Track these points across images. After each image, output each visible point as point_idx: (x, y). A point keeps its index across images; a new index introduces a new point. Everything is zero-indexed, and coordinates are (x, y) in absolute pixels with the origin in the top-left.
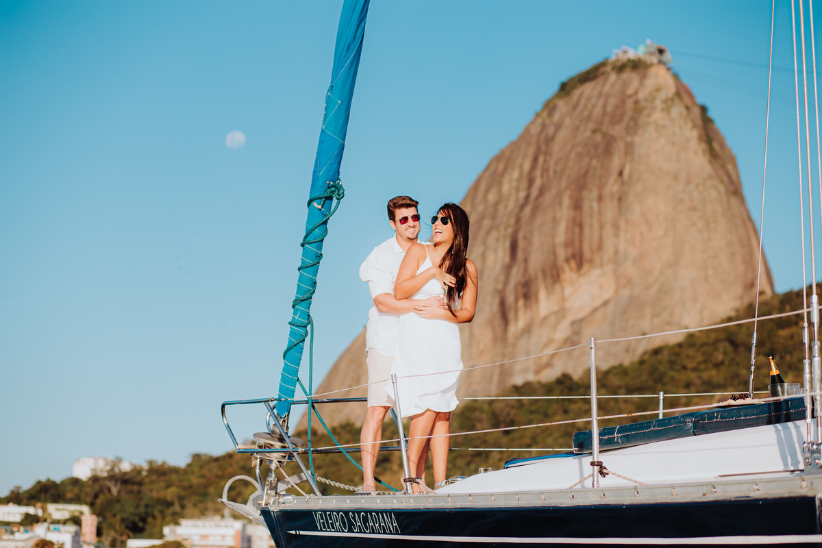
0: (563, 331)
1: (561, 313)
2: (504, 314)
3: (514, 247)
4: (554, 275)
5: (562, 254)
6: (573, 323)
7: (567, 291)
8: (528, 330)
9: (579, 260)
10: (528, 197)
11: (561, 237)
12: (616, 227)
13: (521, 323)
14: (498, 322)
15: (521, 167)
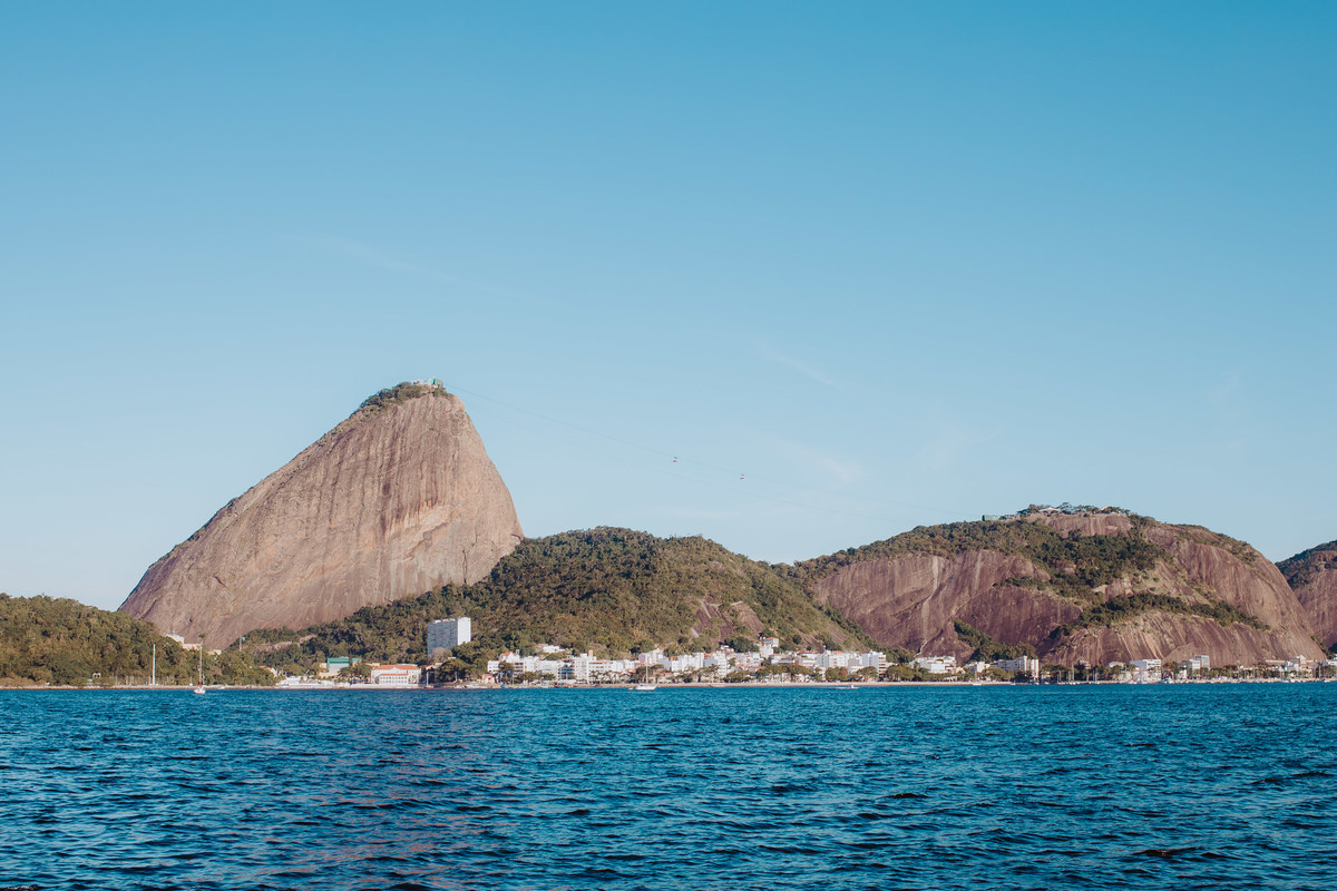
0: (418, 537)
1: (418, 527)
2: (383, 524)
3: (386, 488)
4: (417, 507)
5: (424, 496)
6: (425, 534)
7: (421, 516)
8: (397, 535)
9: (434, 501)
10: (392, 459)
11: (423, 487)
12: (452, 484)
13: (393, 531)
14: (379, 528)
15: (383, 442)
